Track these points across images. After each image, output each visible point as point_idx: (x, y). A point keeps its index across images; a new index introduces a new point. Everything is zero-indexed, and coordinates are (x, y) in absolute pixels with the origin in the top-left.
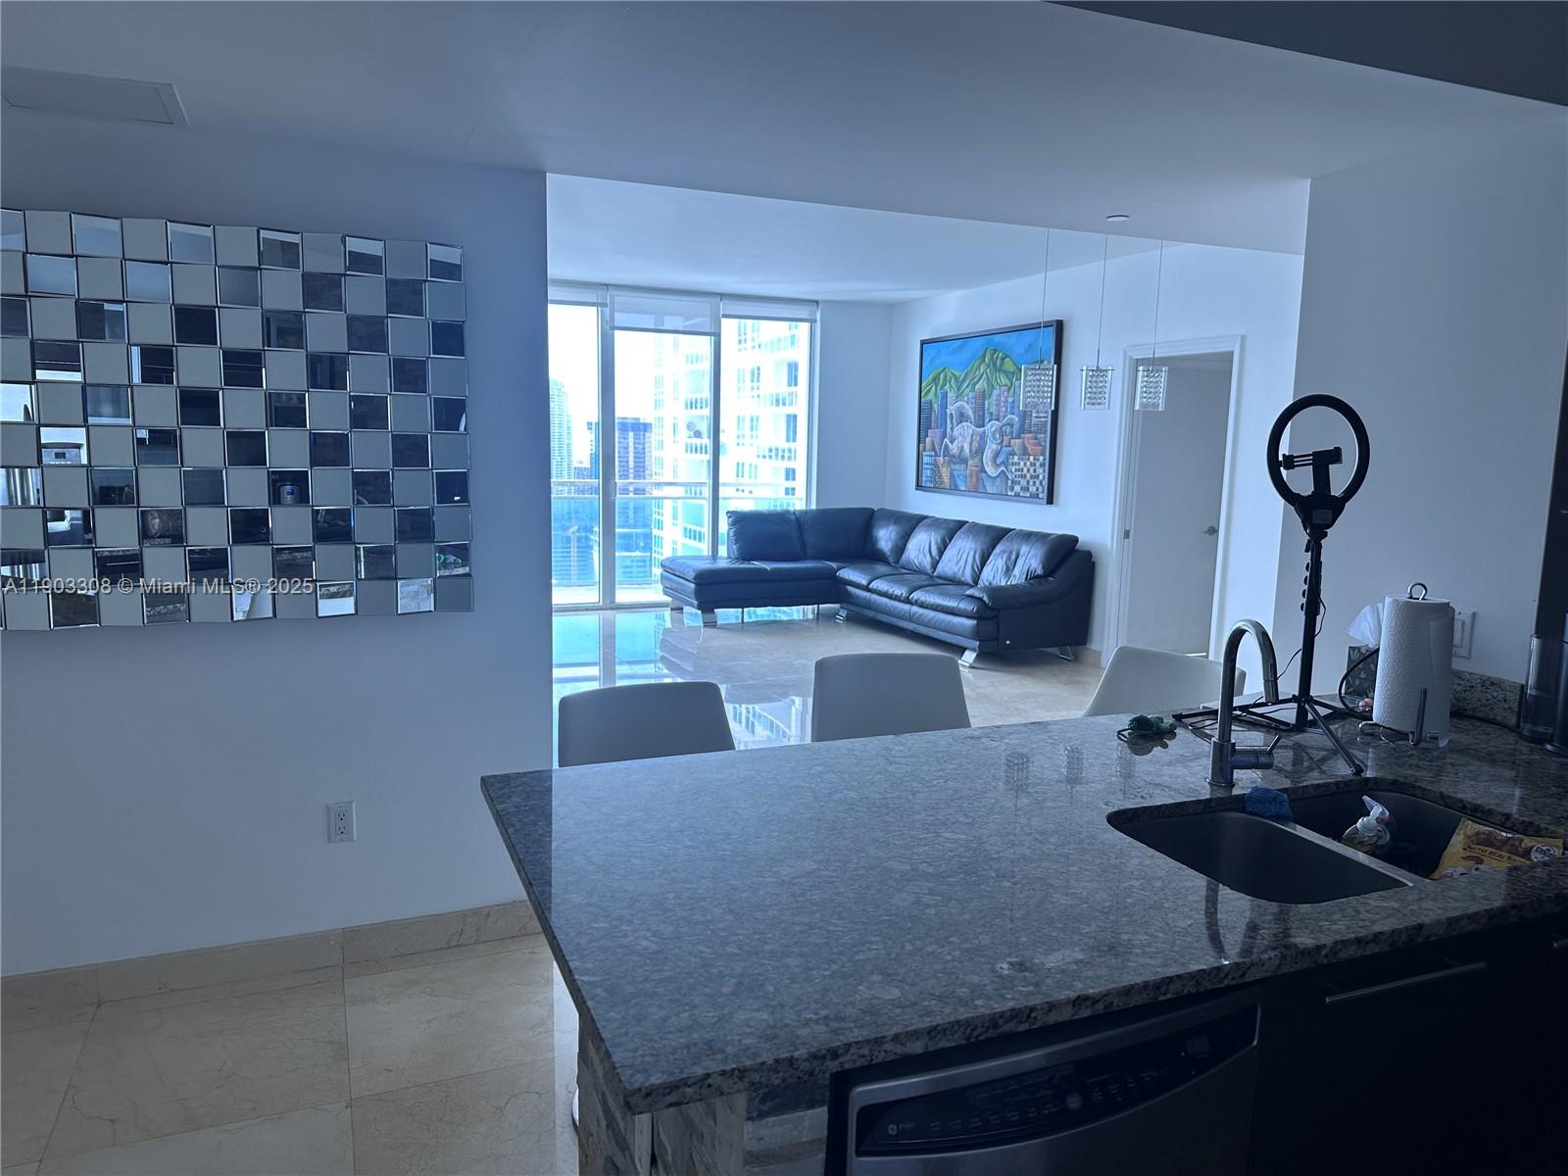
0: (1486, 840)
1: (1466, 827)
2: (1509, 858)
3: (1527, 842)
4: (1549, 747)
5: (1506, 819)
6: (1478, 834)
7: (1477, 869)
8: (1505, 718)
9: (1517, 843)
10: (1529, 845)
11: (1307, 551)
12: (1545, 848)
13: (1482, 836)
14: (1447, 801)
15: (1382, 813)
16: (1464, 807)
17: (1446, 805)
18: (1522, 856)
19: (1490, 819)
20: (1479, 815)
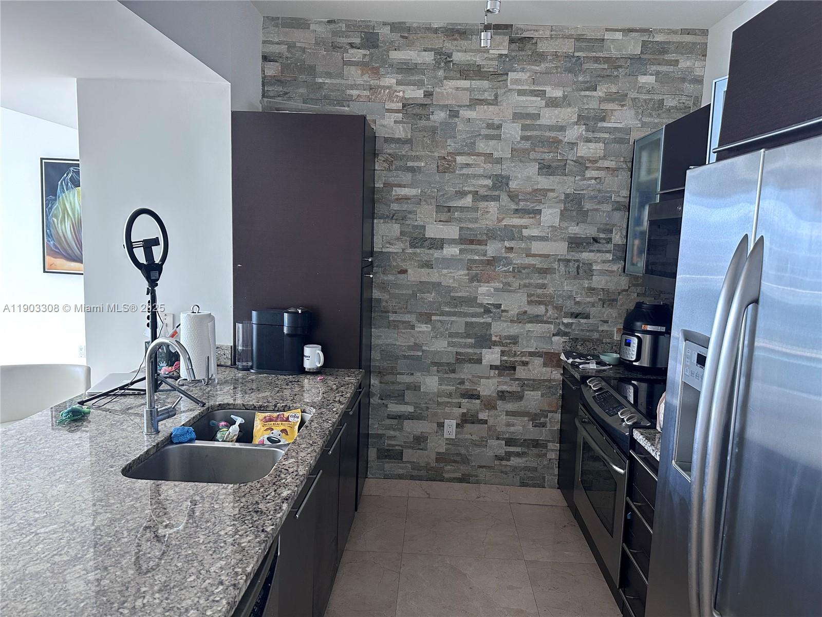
0: (270, 419)
1: (259, 416)
2: (282, 424)
3: (286, 414)
4: (252, 371)
5: (275, 407)
6: (265, 417)
7: (272, 433)
8: (225, 362)
9: (282, 416)
10: (287, 415)
11: (148, 294)
12: (294, 415)
13: (267, 418)
14: (247, 407)
15: (242, 421)
16: (255, 407)
17: (246, 409)
18: (286, 421)
19: (267, 409)
20: (262, 409)
